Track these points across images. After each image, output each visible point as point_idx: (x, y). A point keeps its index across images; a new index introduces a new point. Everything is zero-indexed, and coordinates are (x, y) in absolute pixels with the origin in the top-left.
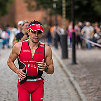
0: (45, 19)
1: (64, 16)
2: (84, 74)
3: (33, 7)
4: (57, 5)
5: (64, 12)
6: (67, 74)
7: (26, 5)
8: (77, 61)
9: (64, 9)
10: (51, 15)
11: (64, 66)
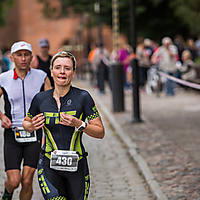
0: (79, 33)
1: (116, 27)
2: (156, 141)
3: (54, 10)
4: (101, 6)
5: (115, 21)
6: (122, 141)
7: (41, 6)
8: (143, 117)
9: (115, 14)
10: (89, 26)
11: (117, 126)
